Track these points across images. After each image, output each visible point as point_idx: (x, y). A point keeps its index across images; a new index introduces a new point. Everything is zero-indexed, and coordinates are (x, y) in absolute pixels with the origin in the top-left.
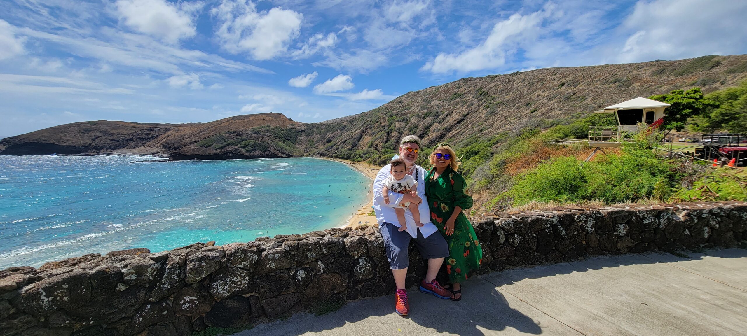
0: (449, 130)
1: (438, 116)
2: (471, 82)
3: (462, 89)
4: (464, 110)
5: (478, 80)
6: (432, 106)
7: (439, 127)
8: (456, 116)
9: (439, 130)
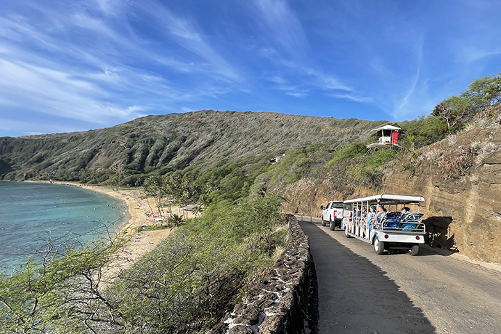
0: (197, 153)
1: (184, 140)
2: (212, 114)
3: (205, 119)
4: (209, 137)
5: (218, 113)
6: (178, 131)
7: (187, 150)
8: (201, 142)
9: (187, 153)
